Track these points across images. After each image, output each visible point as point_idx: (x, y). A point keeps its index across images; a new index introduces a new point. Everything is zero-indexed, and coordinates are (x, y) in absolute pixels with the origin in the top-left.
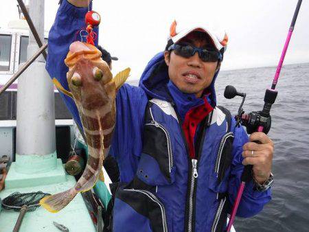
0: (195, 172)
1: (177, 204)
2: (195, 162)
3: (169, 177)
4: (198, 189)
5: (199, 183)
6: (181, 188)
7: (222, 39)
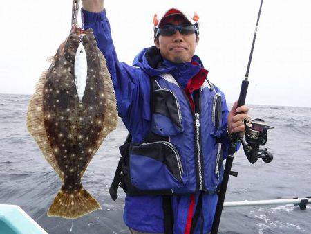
0: (198, 122)
1: (188, 148)
2: (197, 115)
3: (180, 127)
4: (202, 135)
5: (203, 130)
6: (190, 136)
7: (193, 16)
